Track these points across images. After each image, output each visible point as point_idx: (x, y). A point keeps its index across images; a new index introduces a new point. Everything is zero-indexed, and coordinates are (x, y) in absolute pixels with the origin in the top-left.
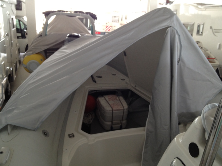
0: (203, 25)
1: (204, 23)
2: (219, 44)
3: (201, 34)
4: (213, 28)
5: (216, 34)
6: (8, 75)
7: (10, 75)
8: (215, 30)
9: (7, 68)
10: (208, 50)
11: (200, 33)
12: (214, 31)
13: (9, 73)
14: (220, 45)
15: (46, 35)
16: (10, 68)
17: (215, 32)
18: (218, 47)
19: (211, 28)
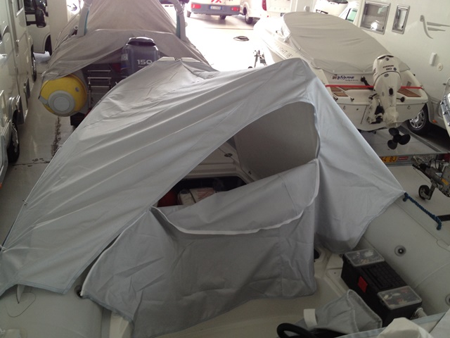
0: (408, 10)
1: (409, 8)
2: (433, 54)
3: (401, 31)
4: (427, 20)
5: (429, 32)
6: (13, 112)
7: (16, 112)
8: (429, 24)
9: (10, 99)
10: (409, 69)
11: (400, 28)
12: (427, 26)
13: (13, 109)
14: (435, 56)
15: (85, 32)
16: (15, 98)
17: (430, 29)
18: (431, 62)
19: (422, 19)
